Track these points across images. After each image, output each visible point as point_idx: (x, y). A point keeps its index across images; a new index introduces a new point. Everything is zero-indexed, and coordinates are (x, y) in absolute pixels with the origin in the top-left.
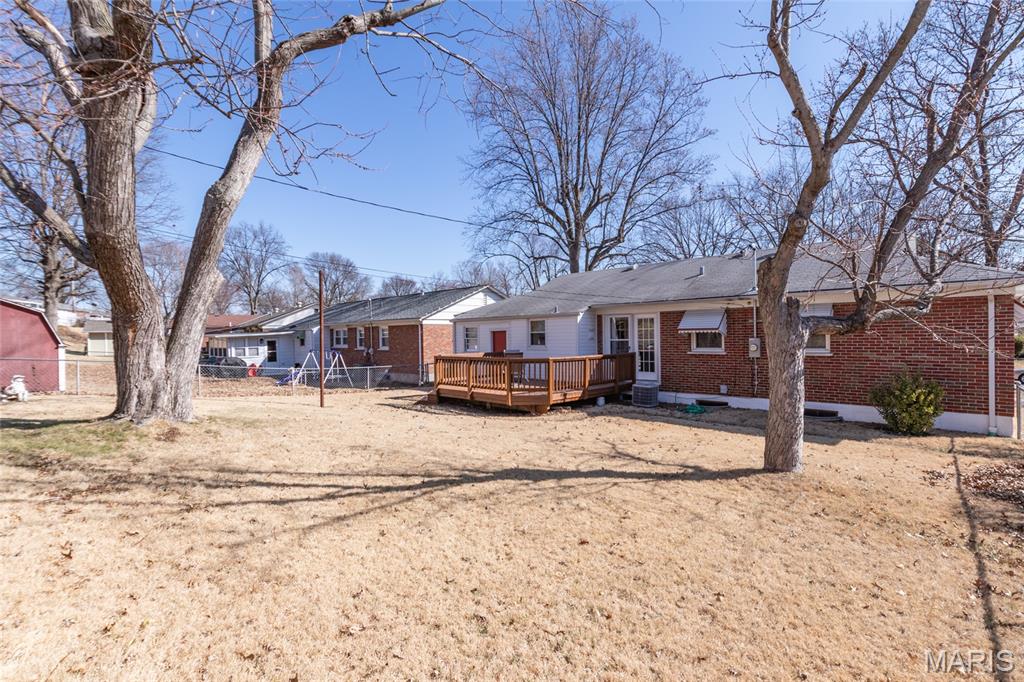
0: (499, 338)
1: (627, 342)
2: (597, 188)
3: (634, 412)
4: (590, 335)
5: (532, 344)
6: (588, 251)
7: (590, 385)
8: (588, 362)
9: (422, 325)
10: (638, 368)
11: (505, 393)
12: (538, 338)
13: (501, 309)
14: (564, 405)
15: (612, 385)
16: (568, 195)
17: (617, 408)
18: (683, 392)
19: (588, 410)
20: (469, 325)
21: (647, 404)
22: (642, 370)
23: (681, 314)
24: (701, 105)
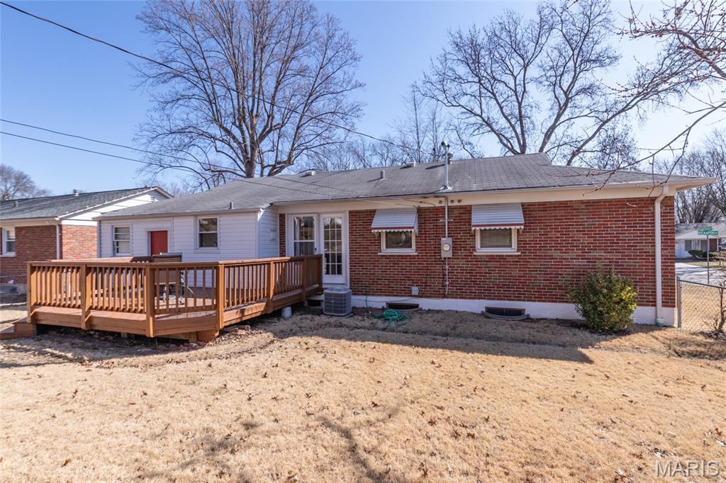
0: (158, 239)
1: (312, 243)
2: (271, 116)
3: (328, 324)
4: (272, 235)
5: (201, 245)
6: (263, 168)
7: (275, 294)
8: (273, 266)
9: (61, 226)
10: (324, 270)
11: (143, 317)
12: (207, 238)
13: (164, 207)
14: (241, 324)
15: (299, 291)
16: (244, 118)
17: (307, 320)
18: (373, 295)
19: (272, 327)
20: (119, 224)
21: (341, 312)
22: (327, 273)
23: (372, 213)
24: (355, 59)
